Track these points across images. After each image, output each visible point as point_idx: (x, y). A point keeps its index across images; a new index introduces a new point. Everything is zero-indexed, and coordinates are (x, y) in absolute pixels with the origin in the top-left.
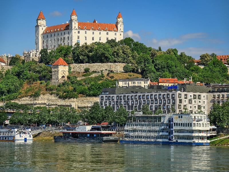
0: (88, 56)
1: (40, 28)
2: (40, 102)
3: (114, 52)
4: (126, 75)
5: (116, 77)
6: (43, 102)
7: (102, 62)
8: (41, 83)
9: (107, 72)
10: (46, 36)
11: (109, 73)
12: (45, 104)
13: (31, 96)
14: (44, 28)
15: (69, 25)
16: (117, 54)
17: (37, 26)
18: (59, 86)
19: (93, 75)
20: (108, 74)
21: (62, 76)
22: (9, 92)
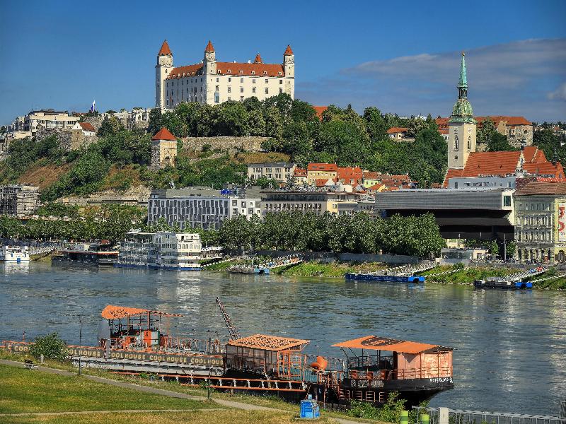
0: (211, 124)
1: (163, 69)
2: (129, 198)
3: (250, 119)
4: (264, 157)
5: (247, 161)
6: (134, 197)
7: (229, 134)
8: (134, 168)
9: (236, 151)
10: (170, 83)
11: (238, 153)
12: (136, 201)
13: (117, 188)
14: (170, 70)
15: (202, 68)
16: (255, 122)
17: (158, 66)
18: (160, 174)
19: (214, 157)
20: (236, 155)
21: (166, 156)
22: (88, 180)
